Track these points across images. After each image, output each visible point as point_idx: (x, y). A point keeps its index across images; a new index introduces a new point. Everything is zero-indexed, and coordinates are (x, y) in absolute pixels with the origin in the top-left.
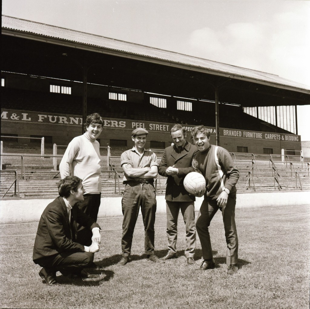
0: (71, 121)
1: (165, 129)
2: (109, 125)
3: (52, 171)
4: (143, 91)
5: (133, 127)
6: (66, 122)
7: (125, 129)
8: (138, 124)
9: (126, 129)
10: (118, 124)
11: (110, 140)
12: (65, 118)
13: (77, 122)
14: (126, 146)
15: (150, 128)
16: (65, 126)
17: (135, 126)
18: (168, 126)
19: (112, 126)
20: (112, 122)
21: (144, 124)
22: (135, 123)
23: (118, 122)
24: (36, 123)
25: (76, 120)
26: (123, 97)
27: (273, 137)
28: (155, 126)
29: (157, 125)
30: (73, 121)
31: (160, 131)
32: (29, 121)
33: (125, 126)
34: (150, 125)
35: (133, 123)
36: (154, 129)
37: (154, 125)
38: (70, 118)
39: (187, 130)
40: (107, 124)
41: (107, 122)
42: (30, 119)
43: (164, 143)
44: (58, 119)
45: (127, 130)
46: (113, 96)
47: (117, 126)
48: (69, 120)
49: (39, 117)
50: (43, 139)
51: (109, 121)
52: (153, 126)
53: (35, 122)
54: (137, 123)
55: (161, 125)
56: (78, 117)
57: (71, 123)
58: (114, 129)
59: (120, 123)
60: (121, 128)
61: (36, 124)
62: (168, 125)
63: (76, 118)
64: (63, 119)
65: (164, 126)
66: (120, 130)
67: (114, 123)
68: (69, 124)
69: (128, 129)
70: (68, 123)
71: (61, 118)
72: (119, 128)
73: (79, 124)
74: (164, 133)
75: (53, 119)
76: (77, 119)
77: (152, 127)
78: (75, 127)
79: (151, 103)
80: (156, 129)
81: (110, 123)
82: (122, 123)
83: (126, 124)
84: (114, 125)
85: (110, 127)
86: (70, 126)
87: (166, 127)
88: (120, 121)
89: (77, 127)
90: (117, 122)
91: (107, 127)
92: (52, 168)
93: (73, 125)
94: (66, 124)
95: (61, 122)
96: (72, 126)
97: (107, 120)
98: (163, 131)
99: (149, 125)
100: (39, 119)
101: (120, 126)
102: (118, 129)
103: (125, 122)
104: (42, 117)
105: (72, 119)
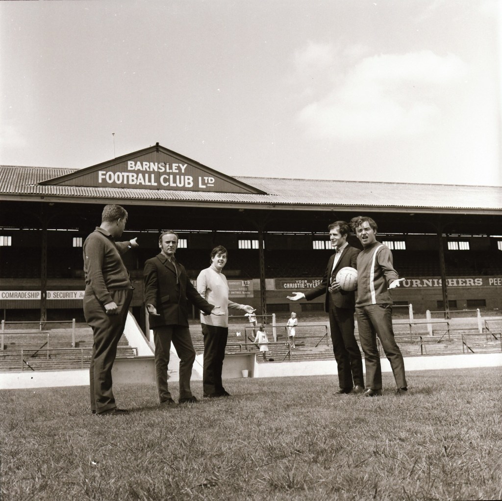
0: (425, 283)
2: (464, 284)
3: (428, 336)
4: (488, 236)
5: (490, 284)
6: (420, 285)
7: (482, 287)
8: (496, 280)
10: (474, 282)
11: (467, 300)
12: (419, 281)
13: (431, 285)
14: (485, 306)
16: (419, 290)
17: (492, 282)
19: (468, 285)
20: (467, 280)
22: (492, 279)
23: (474, 280)
25: (429, 281)
26: (465, 246)
30: (426, 284)
33: (481, 283)
35: (490, 279)
38: (423, 280)
40: (462, 284)
41: (462, 281)
44: (412, 283)
46: (452, 246)
47: (473, 284)
48: (422, 283)
50: (411, 306)
51: (464, 280)
54: (494, 279)
57: (425, 285)
58: (470, 289)
59: (476, 280)
60: (478, 286)
63: (429, 280)
64: (416, 282)
66: (477, 288)
67: (470, 281)
68: (423, 287)
69: (485, 287)
70: (421, 286)
71: (414, 281)
72: (475, 286)
73: (433, 286)
75: (407, 283)
76: (431, 280)
78: (429, 289)
79: (499, 248)
81: (465, 282)
82: (478, 280)
83: (482, 281)
84: (470, 284)
85: (466, 286)
86: (424, 289)
88: (476, 278)
89: (431, 289)
90: (472, 280)
91: (462, 286)
92: (428, 333)
95: (414, 285)
96: (426, 289)
97: (462, 278)
101: (476, 284)
102: (474, 288)
103: (481, 280)
105: (425, 281)
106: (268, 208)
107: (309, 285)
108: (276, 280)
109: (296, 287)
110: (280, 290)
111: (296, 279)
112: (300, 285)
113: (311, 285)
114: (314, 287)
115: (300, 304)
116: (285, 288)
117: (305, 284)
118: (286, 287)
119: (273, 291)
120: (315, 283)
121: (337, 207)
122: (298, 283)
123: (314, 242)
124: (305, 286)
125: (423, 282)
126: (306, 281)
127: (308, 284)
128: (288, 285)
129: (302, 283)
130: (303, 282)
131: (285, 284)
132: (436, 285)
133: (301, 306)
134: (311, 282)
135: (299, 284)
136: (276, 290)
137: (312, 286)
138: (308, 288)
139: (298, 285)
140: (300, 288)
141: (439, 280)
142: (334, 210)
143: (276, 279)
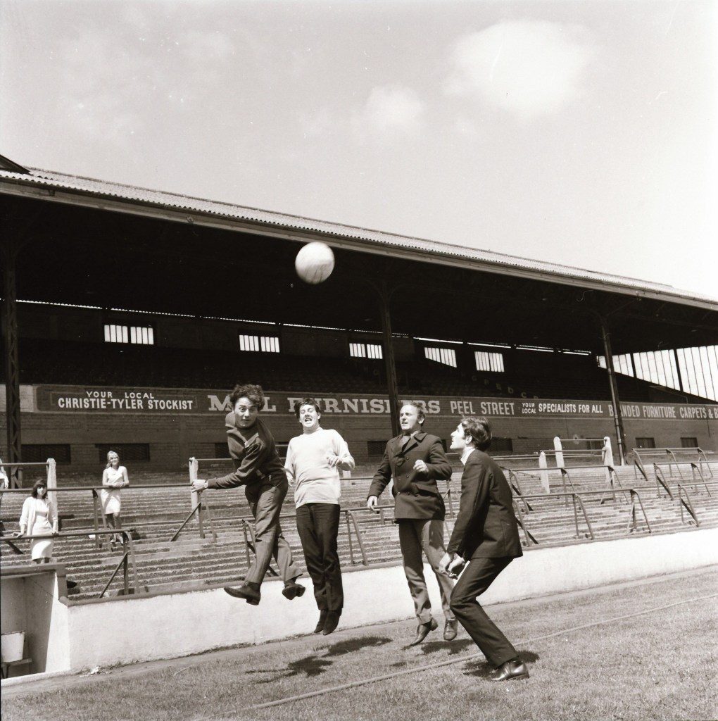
0: (346, 407)
1: (508, 411)
5: (453, 412)
6: (337, 410)
7: (440, 416)
8: (461, 405)
9: (442, 416)
12: (335, 402)
13: (355, 408)
15: (483, 412)
16: (335, 418)
17: (456, 408)
18: (512, 404)
21: (470, 403)
22: (455, 402)
23: (427, 403)
24: (286, 415)
25: (353, 403)
26: (376, 352)
27: (694, 413)
28: (491, 405)
29: (493, 403)
30: (349, 408)
31: (499, 415)
32: (273, 413)
33: (438, 409)
34: (482, 403)
35: (452, 402)
36: (490, 413)
37: (489, 403)
38: (343, 400)
39: (546, 410)
42: (274, 409)
43: (509, 440)
45: (444, 418)
48: (341, 406)
49: (289, 401)
52: (486, 406)
53: (284, 413)
54: (459, 402)
55: (500, 404)
56: (357, 397)
57: (346, 411)
59: (430, 403)
60: (432, 414)
61: (285, 418)
62: (512, 402)
63: (354, 400)
64: (331, 403)
65: (506, 404)
66: (432, 418)
68: (343, 413)
69: (445, 416)
70: (340, 411)
71: (327, 401)
72: (429, 414)
73: (360, 413)
74: (507, 419)
76: (356, 401)
77: (485, 408)
78: (354, 418)
79: (427, 357)
80: (494, 413)
82: (433, 404)
83: (440, 406)
86: (344, 418)
87: (509, 406)
88: (430, 399)
89: (357, 418)
90: (424, 403)
93: (350, 416)
94: (338, 413)
95: (329, 409)
96: (349, 418)
98: (505, 415)
99: (480, 404)
100: (289, 407)
101: (431, 411)
103: (437, 402)
104: (295, 401)
105: (346, 401)
106: (37, 197)
107: (117, 403)
108: (38, 389)
109: (87, 406)
110: (49, 412)
111: (86, 389)
112: (95, 402)
113: (121, 403)
114: (127, 407)
115: (97, 445)
116: (60, 409)
117: (108, 399)
118: (62, 406)
119: (32, 414)
120: (130, 400)
121: (199, 217)
122: (92, 396)
123: (106, 327)
124: (106, 405)
125: (343, 403)
126: (110, 394)
127: (114, 401)
128: (68, 402)
129: (100, 397)
130: (103, 395)
131: (61, 399)
132: (365, 410)
133: (97, 449)
134: (122, 397)
135: (93, 400)
136: (37, 411)
137: (124, 404)
138: (114, 410)
139: (90, 403)
140: (96, 409)
141: (369, 401)
142: (195, 223)
143: (40, 385)
